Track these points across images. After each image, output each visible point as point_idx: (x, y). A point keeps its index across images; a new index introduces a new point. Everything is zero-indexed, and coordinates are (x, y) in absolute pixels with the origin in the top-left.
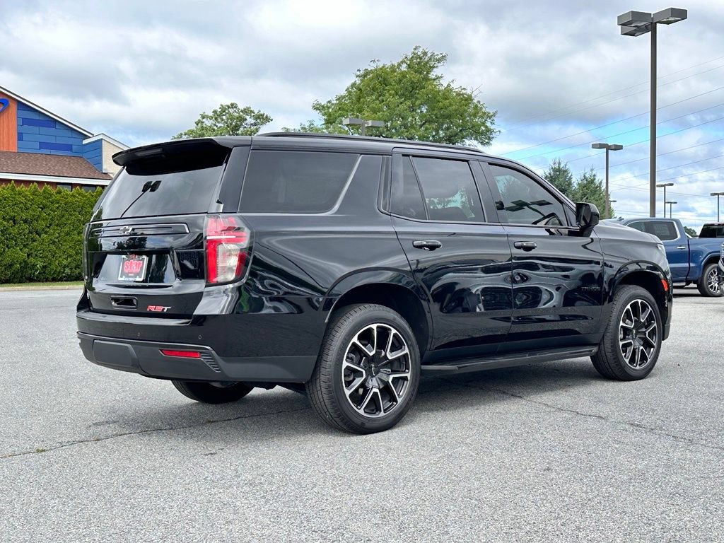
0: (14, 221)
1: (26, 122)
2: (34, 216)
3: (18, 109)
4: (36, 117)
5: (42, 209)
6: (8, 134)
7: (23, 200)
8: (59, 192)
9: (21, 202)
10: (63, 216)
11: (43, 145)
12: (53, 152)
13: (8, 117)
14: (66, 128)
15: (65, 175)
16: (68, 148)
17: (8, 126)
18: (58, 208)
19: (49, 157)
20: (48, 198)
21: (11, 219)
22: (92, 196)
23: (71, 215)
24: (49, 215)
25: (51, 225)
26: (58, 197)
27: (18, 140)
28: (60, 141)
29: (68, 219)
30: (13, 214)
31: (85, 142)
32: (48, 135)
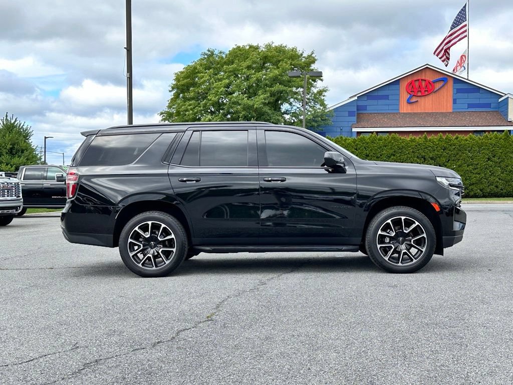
0: (425, 159)
1: (459, 91)
2: (437, 155)
3: (454, 83)
4: (465, 87)
5: (444, 150)
6: (447, 100)
7: (432, 145)
8: (457, 138)
9: (429, 146)
10: (458, 154)
11: (470, 106)
12: (477, 110)
13: (447, 89)
14: (488, 92)
15: (480, 125)
16: (488, 105)
17: (447, 95)
18: (454, 149)
19: (473, 113)
20: (448, 142)
21: (422, 157)
22: (480, 139)
23: (463, 153)
24: (448, 154)
25: (449, 160)
26: (456, 141)
27: (454, 103)
28: (482, 101)
29: (460, 156)
30: (424, 154)
31: (500, 100)
32: (473, 98)
